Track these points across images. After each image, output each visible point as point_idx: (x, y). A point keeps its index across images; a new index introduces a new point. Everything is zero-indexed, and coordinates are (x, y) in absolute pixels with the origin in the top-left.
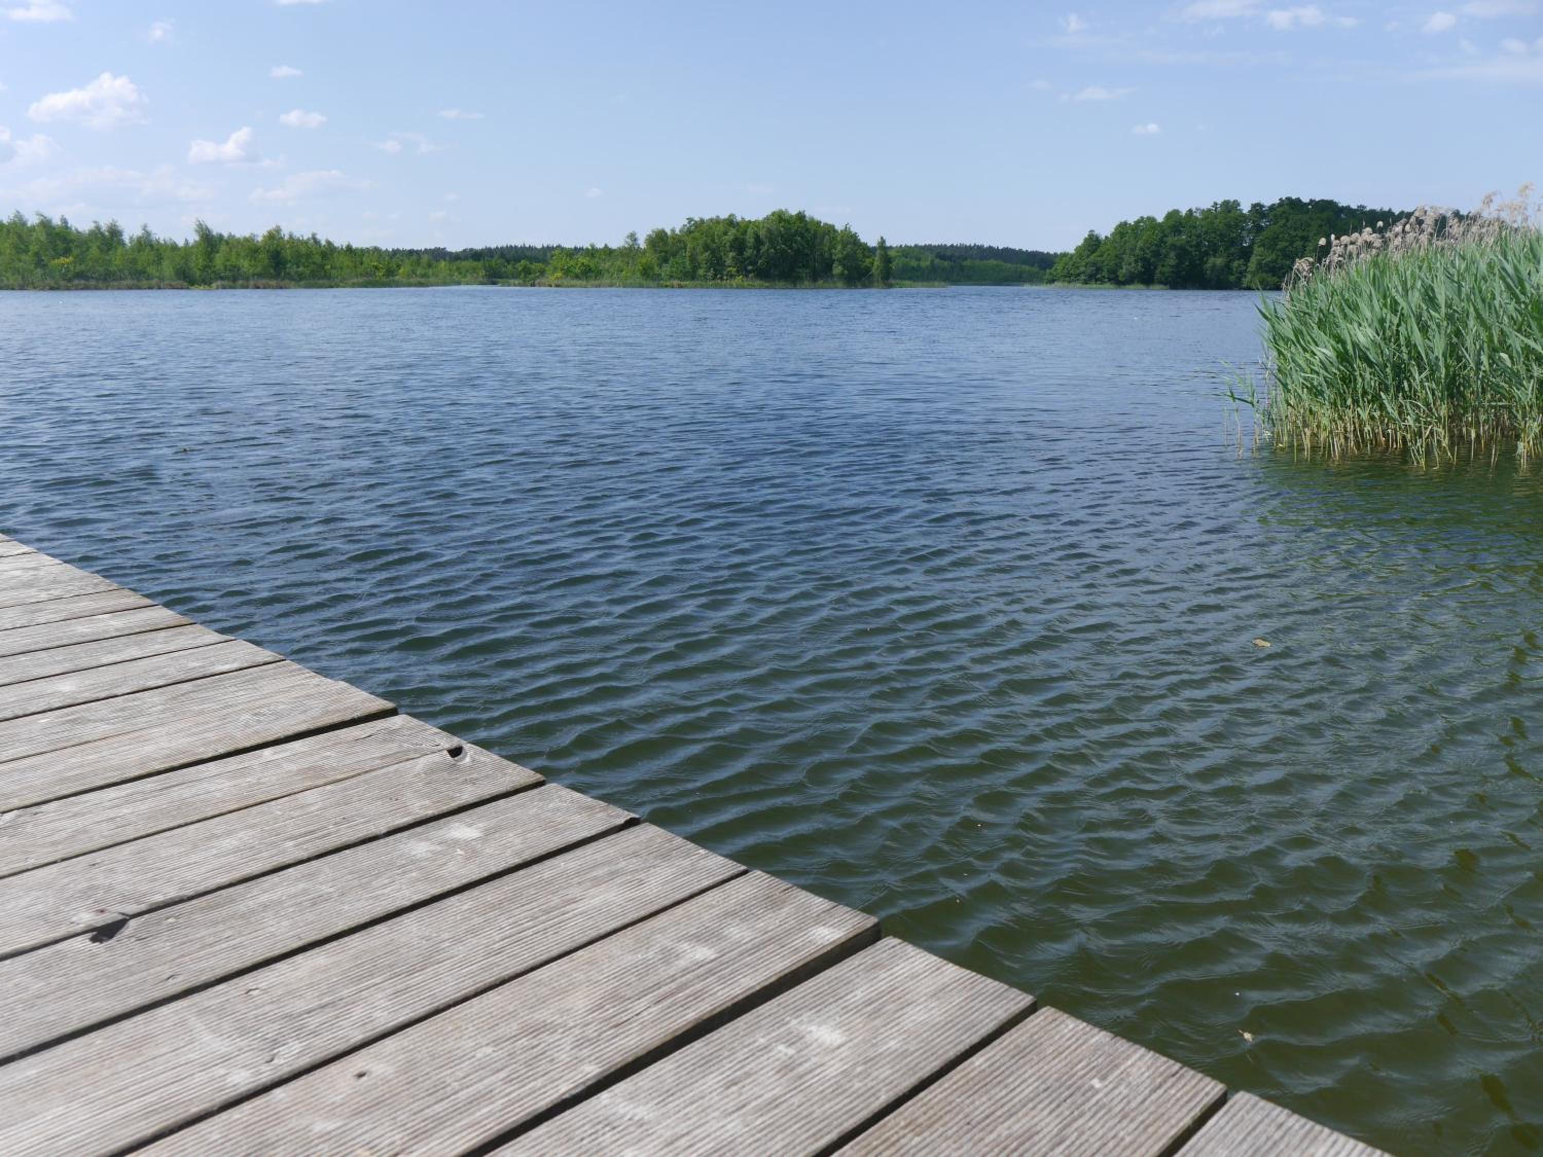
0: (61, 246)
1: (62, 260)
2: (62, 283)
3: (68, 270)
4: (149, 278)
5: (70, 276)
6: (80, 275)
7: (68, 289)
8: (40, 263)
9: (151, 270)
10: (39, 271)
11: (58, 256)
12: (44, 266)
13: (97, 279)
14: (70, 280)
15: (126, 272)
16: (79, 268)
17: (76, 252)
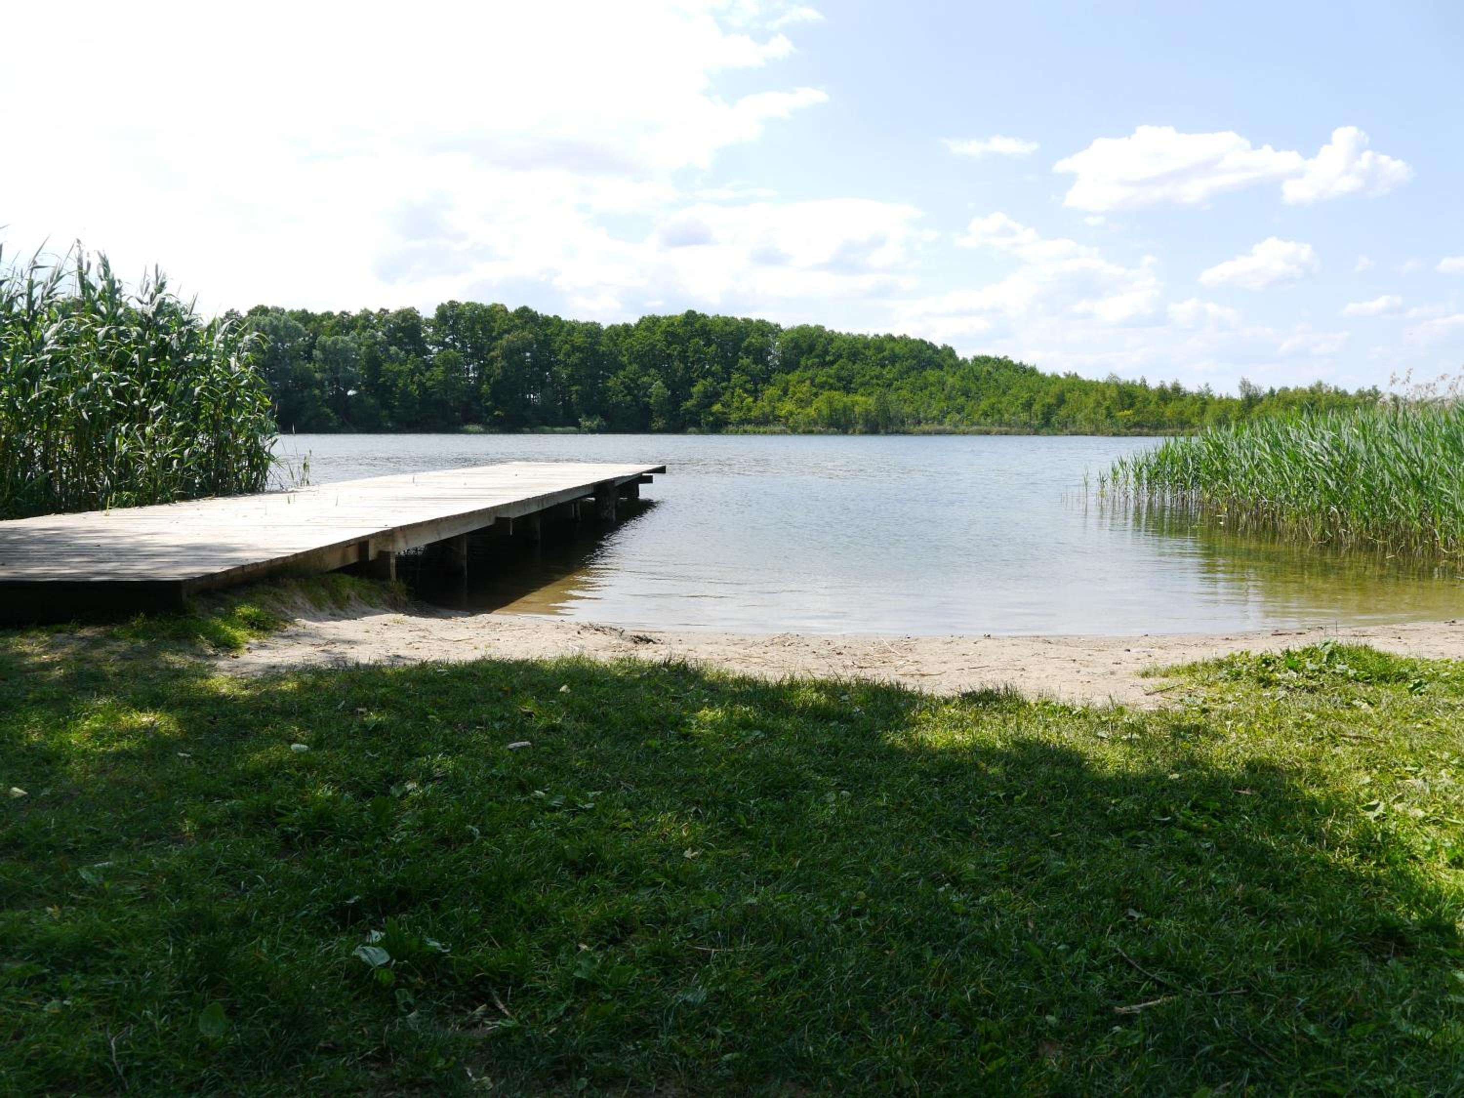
0: (1127, 401)
1: (1126, 412)
2: (1124, 430)
3: (1129, 420)
4: (1193, 426)
5: (1129, 424)
6: (1137, 425)
7: (1126, 435)
8: (1109, 415)
9: (1194, 421)
10: (1109, 421)
11: (1123, 409)
12: (1112, 417)
13: (1149, 428)
14: (1129, 428)
15: (1175, 423)
16: (1137, 419)
17: (1138, 405)
